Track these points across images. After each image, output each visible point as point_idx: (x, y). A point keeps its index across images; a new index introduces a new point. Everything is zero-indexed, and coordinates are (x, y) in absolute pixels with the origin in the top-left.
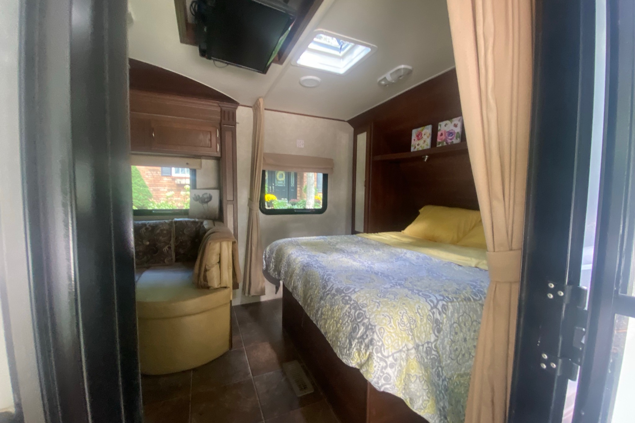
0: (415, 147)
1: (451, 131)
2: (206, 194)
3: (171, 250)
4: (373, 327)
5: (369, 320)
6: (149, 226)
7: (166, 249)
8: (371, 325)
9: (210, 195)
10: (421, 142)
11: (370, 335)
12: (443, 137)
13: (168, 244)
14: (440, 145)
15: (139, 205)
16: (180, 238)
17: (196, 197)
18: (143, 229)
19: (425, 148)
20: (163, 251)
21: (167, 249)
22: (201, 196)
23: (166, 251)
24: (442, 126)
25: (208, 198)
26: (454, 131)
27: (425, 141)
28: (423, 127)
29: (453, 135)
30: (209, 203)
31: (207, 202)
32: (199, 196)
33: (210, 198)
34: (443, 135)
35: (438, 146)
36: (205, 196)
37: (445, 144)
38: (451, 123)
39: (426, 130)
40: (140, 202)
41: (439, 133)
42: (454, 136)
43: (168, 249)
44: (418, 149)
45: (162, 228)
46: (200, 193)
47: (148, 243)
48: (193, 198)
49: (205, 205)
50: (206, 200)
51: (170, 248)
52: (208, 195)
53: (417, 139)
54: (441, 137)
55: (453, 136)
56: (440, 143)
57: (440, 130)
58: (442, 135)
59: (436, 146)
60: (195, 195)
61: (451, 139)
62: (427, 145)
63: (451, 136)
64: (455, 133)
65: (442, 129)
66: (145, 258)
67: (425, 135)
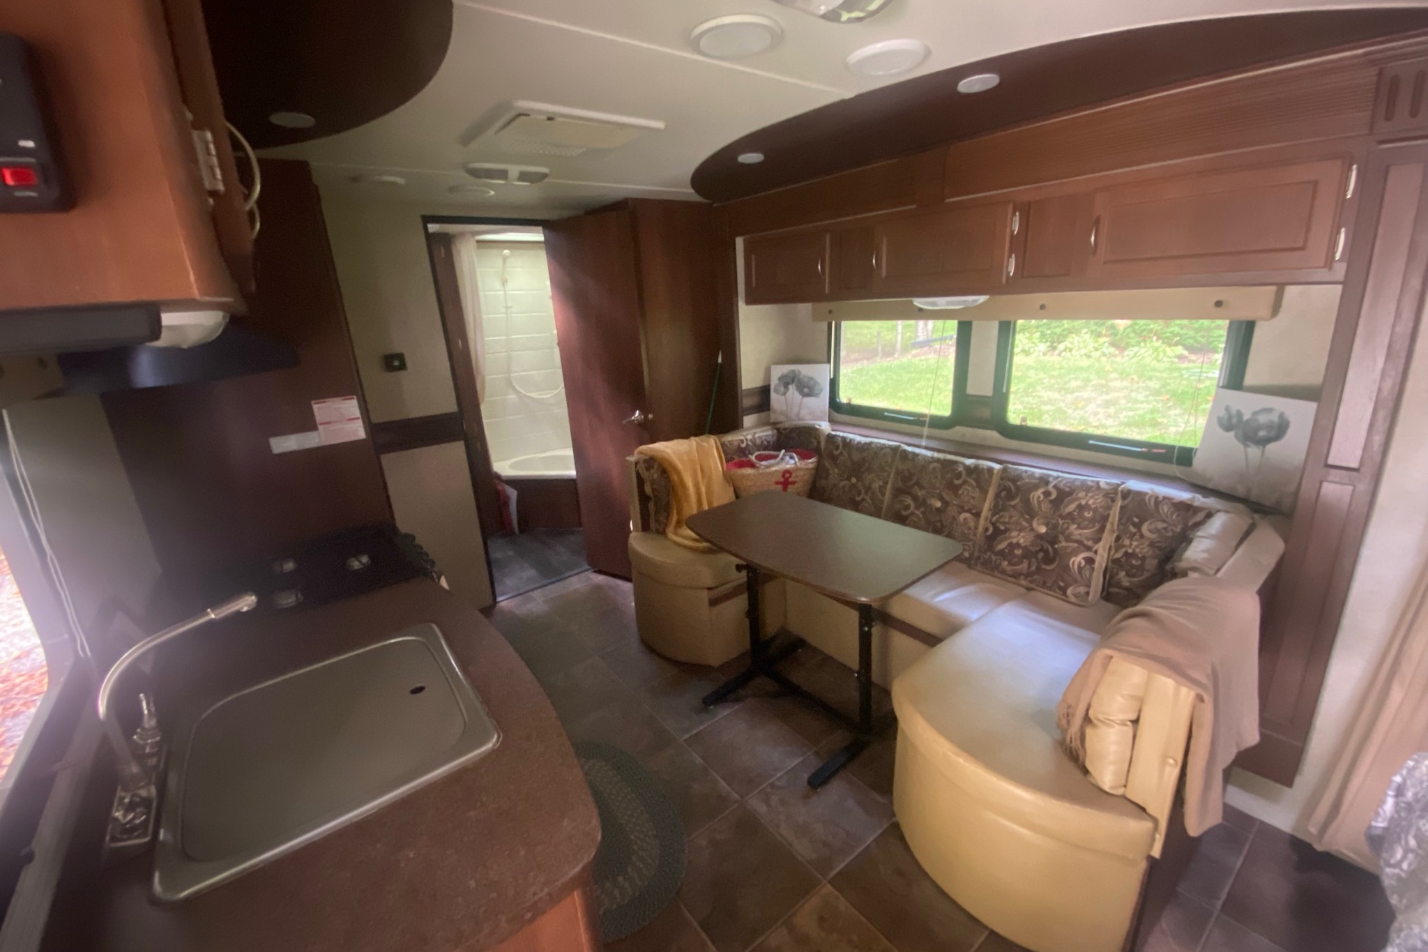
2: (1269, 410)
3: (1093, 569)
6: (1055, 487)
7: (1078, 560)
9: (1282, 416)
13: (1088, 549)
15: (1195, 344)
16: (1127, 542)
17: (1230, 417)
18: (1039, 493)
20: (1068, 566)
21: (1080, 563)
22: (1246, 417)
23: (1076, 567)
25: (1269, 426)
30: (1271, 447)
31: (1264, 442)
32: (1239, 414)
33: (1280, 429)
36: (1263, 419)
40: (1198, 337)
43: (1083, 563)
45: (1083, 502)
46: (1246, 404)
47: (1043, 530)
48: (1220, 420)
49: (1254, 451)
50: (1262, 433)
51: (1090, 561)
52: (1275, 418)
60: (1227, 409)
66: (1025, 564)
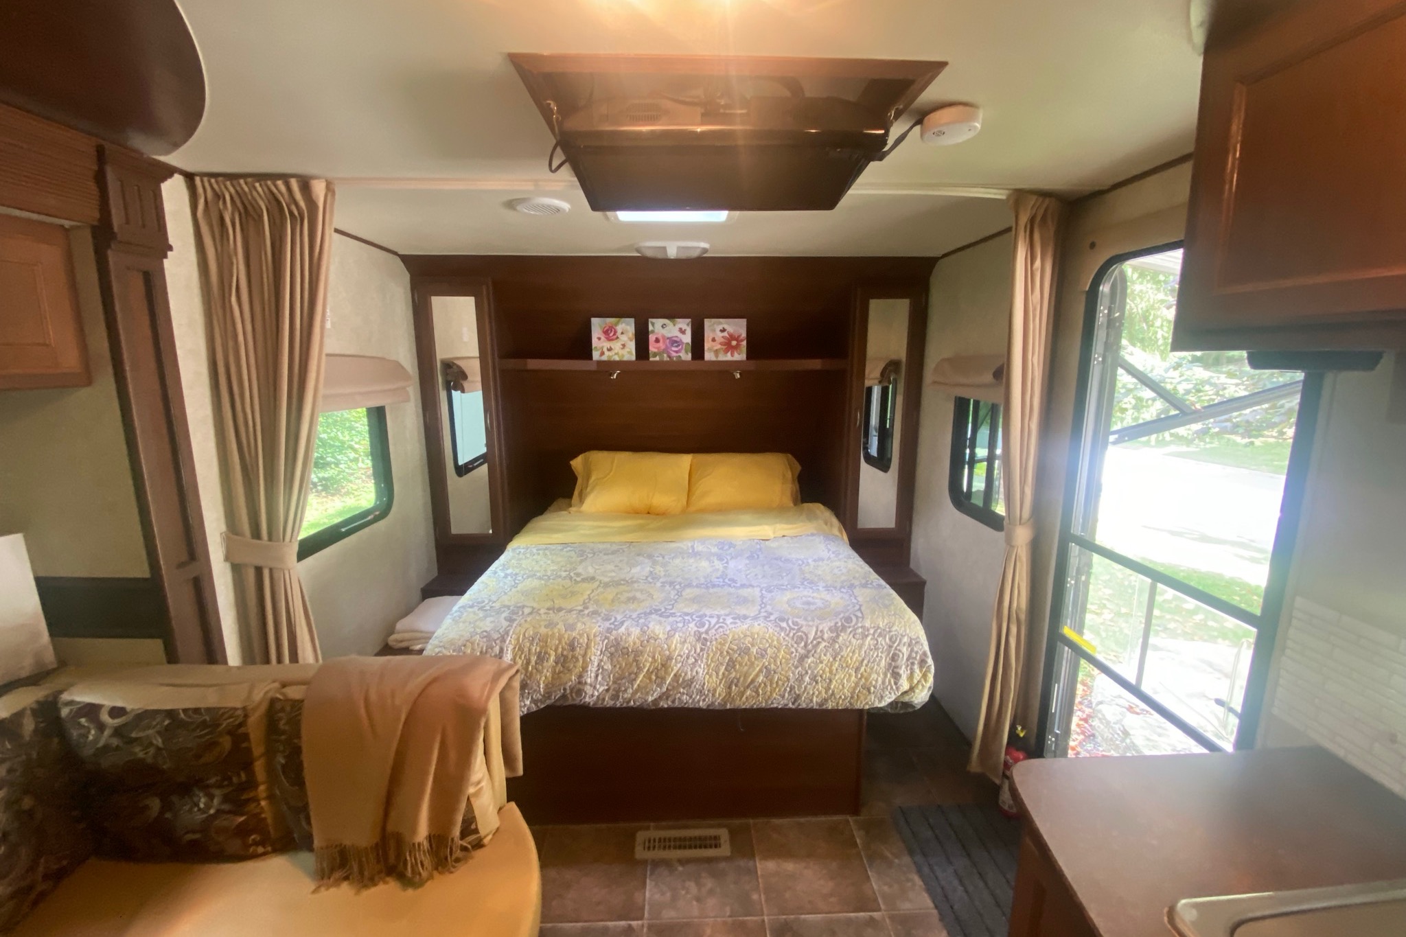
0: (602, 353)
1: (675, 339)
4: (918, 640)
5: (908, 635)
8: (914, 639)
10: (616, 346)
11: (921, 650)
12: (661, 345)
14: (657, 358)
19: (625, 359)
24: (656, 325)
26: (681, 340)
27: (624, 346)
28: (617, 319)
29: (679, 345)
34: (661, 341)
35: (651, 359)
37: (665, 358)
38: (674, 325)
39: (624, 325)
41: (652, 338)
42: (682, 347)
44: (609, 356)
53: (606, 338)
54: (658, 345)
55: (680, 347)
56: (655, 355)
57: (653, 332)
58: (657, 341)
59: (647, 358)
61: (676, 352)
62: (630, 353)
63: (677, 346)
64: (683, 343)
65: (656, 331)
67: (622, 333)
